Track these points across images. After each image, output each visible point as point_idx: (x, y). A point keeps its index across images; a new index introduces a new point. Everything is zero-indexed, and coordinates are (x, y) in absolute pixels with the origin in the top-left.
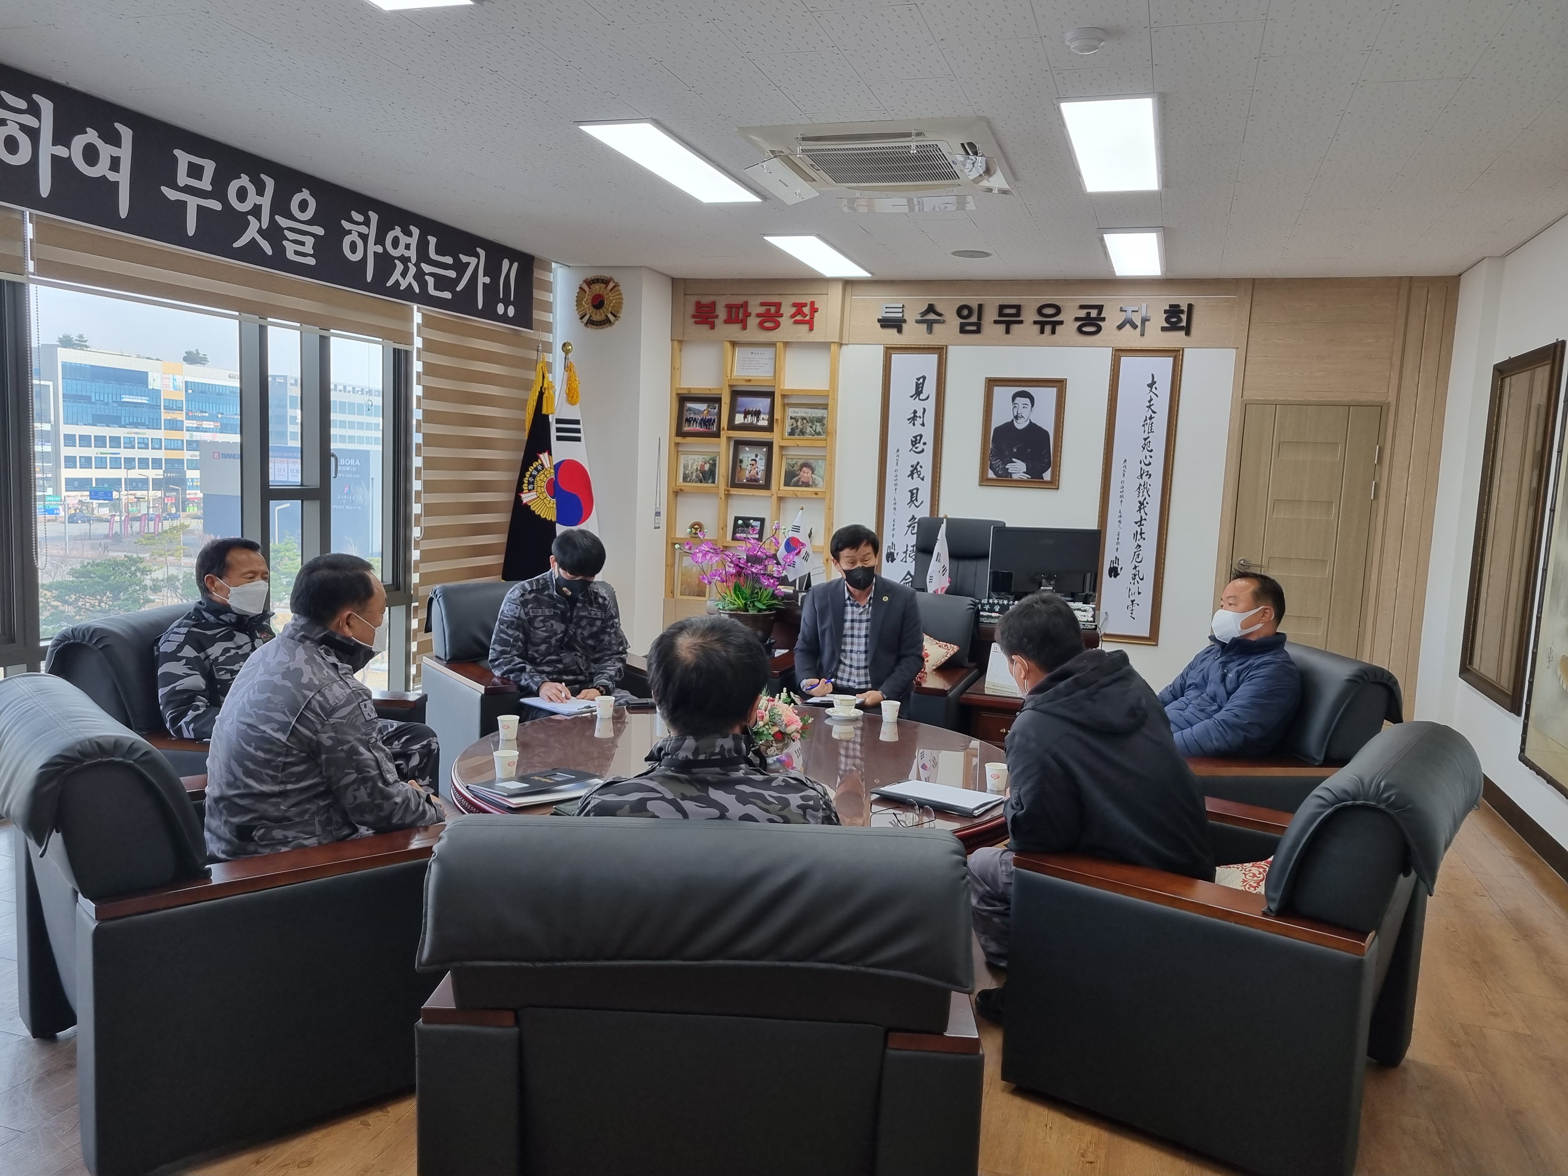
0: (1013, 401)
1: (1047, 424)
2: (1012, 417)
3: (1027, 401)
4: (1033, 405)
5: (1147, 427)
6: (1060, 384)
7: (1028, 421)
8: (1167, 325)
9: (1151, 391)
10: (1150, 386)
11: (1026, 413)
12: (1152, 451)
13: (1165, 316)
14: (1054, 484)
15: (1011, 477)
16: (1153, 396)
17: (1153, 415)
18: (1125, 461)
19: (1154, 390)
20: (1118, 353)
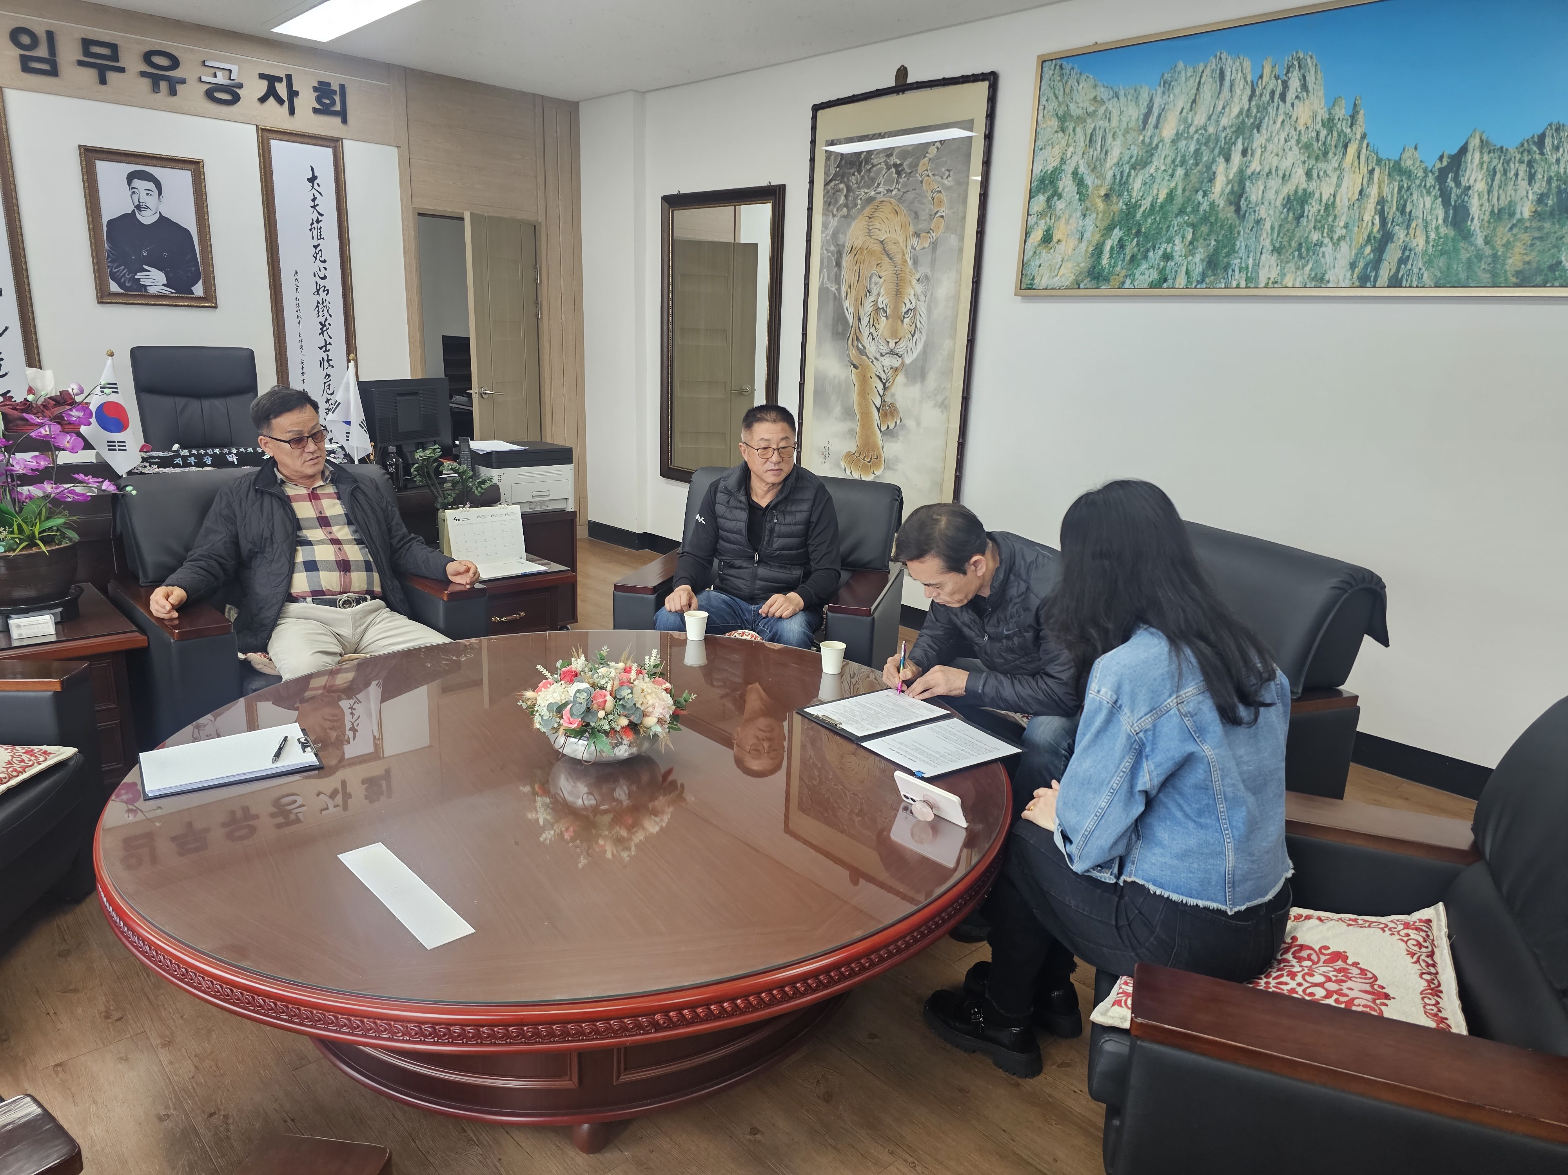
0: (129, 183)
1: (187, 220)
2: (133, 208)
3: (151, 185)
4: (160, 193)
5: (315, 232)
6: (195, 167)
7: (158, 215)
8: (318, 106)
9: (313, 187)
10: (312, 179)
11: (151, 201)
12: (324, 261)
13: (316, 94)
14: (209, 301)
15: (146, 291)
16: (317, 195)
17: (320, 218)
18: (296, 273)
19: (316, 186)
20: (266, 135)
